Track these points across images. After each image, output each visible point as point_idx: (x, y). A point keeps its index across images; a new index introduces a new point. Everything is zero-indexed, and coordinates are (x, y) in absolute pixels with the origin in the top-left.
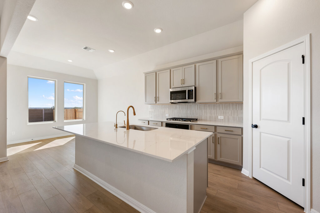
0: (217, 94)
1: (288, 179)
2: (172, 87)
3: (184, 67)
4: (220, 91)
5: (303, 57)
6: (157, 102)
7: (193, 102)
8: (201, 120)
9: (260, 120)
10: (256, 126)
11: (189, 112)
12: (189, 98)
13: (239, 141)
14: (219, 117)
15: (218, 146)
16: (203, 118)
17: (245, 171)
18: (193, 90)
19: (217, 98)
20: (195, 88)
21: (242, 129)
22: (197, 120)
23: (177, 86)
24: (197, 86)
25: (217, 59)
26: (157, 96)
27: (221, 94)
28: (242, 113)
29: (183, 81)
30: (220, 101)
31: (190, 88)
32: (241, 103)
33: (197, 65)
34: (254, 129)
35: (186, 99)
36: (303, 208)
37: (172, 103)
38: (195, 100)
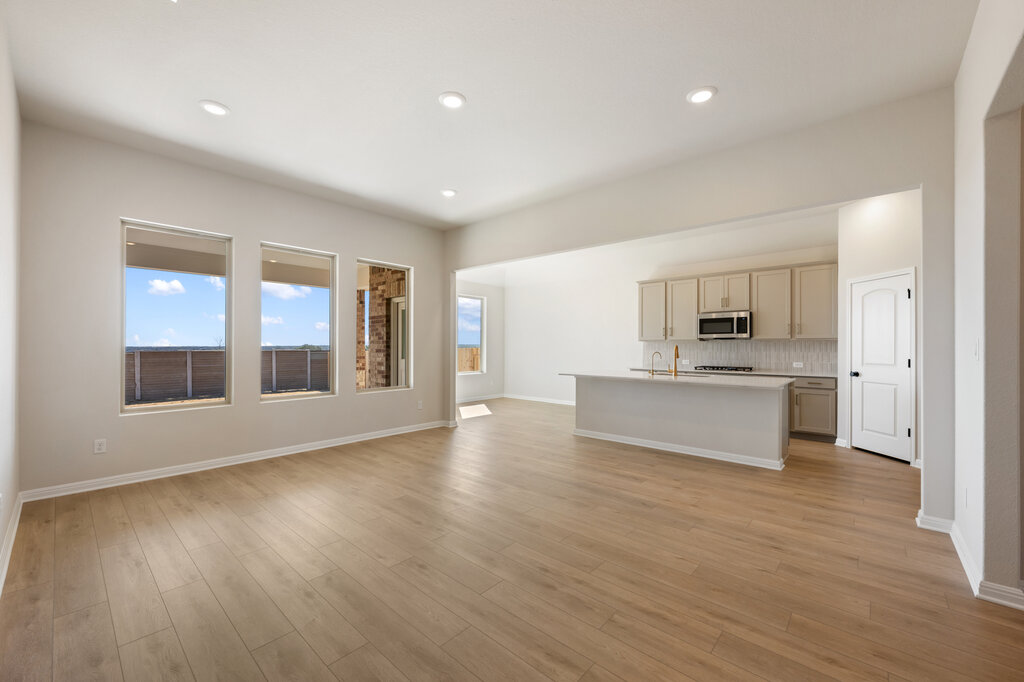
0: (792, 326)
1: (895, 435)
2: (702, 310)
3: (726, 277)
4: (797, 321)
5: (909, 291)
6: (669, 337)
7: (746, 339)
8: (759, 370)
9: (863, 364)
10: (857, 374)
11: (733, 356)
12: (738, 332)
13: (831, 398)
14: (795, 365)
15: (796, 409)
16: (763, 366)
17: (841, 442)
18: (746, 318)
19: (792, 333)
20: (751, 314)
21: (836, 379)
22: (751, 369)
23: (714, 309)
24: (754, 310)
25: (792, 269)
26: (669, 326)
27: (800, 325)
28: (836, 357)
29: (726, 301)
30: (798, 336)
31: (742, 315)
32: (835, 341)
33: (755, 275)
34: (854, 377)
35: (732, 332)
36: (908, 463)
37: (701, 339)
38: (751, 336)
